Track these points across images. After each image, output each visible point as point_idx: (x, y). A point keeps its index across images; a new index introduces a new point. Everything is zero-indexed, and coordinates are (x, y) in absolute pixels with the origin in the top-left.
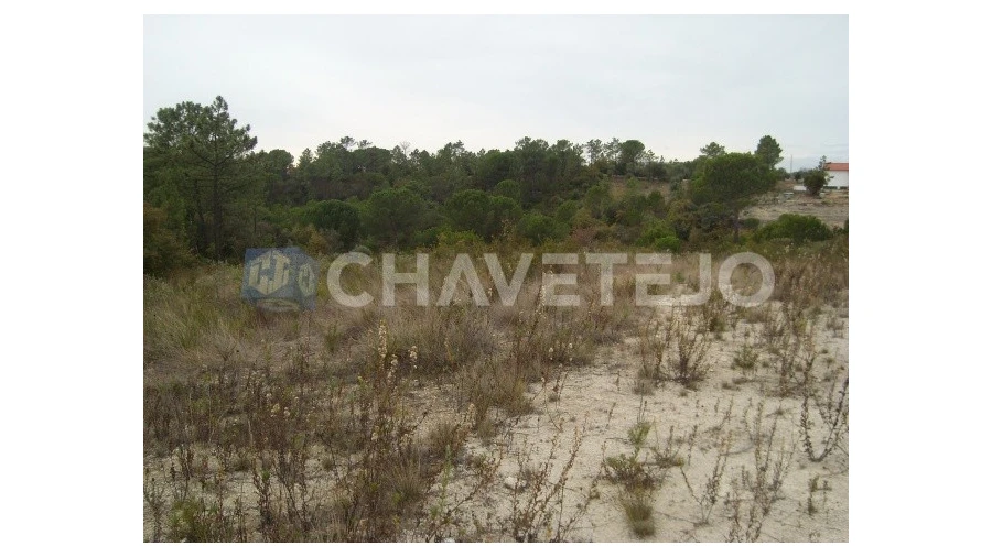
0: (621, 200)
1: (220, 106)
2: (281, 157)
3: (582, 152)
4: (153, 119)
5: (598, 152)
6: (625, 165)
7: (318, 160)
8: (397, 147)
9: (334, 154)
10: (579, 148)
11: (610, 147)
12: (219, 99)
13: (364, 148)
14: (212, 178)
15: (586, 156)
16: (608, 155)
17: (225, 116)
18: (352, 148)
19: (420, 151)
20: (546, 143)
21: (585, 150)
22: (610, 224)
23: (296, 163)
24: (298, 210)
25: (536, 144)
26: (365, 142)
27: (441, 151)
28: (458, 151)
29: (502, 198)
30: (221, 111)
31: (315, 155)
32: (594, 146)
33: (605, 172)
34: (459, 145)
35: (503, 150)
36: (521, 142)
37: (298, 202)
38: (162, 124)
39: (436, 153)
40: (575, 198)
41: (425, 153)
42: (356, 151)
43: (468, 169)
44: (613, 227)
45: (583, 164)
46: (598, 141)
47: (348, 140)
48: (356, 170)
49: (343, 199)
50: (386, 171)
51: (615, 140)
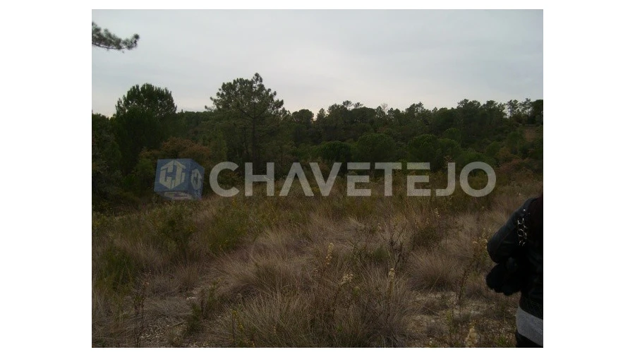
0: (532, 141)
1: (257, 80)
2: (305, 114)
3: (504, 108)
4: (220, 90)
5: (515, 108)
6: (534, 117)
7: (329, 116)
8: (380, 107)
9: (338, 111)
10: (502, 106)
11: (524, 104)
12: (257, 75)
13: (358, 107)
14: (252, 127)
15: (507, 112)
16: (523, 111)
17: (262, 87)
18: (351, 108)
19: (394, 109)
20: (479, 103)
21: (506, 107)
22: (524, 158)
23: (315, 118)
24: (315, 147)
25: (472, 104)
26: (358, 104)
27: (407, 109)
28: (420, 110)
29: (447, 140)
30: (258, 83)
31: (327, 113)
32: (513, 105)
33: (520, 122)
34: (420, 105)
35: (449, 108)
36: (462, 103)
37: (316, 142)
38: (225, 93)
39: (404, 111)
40: (499, 140)
41: (398, 111)
42: (354, 110)
43: (426, 121)
44: (526, 160)
45: (505, 117)
46: (516, 101)
47: (348, 103)
48: (353, 122)
49: (344, 141)
50: (372, 122)
51: (527, 99)
